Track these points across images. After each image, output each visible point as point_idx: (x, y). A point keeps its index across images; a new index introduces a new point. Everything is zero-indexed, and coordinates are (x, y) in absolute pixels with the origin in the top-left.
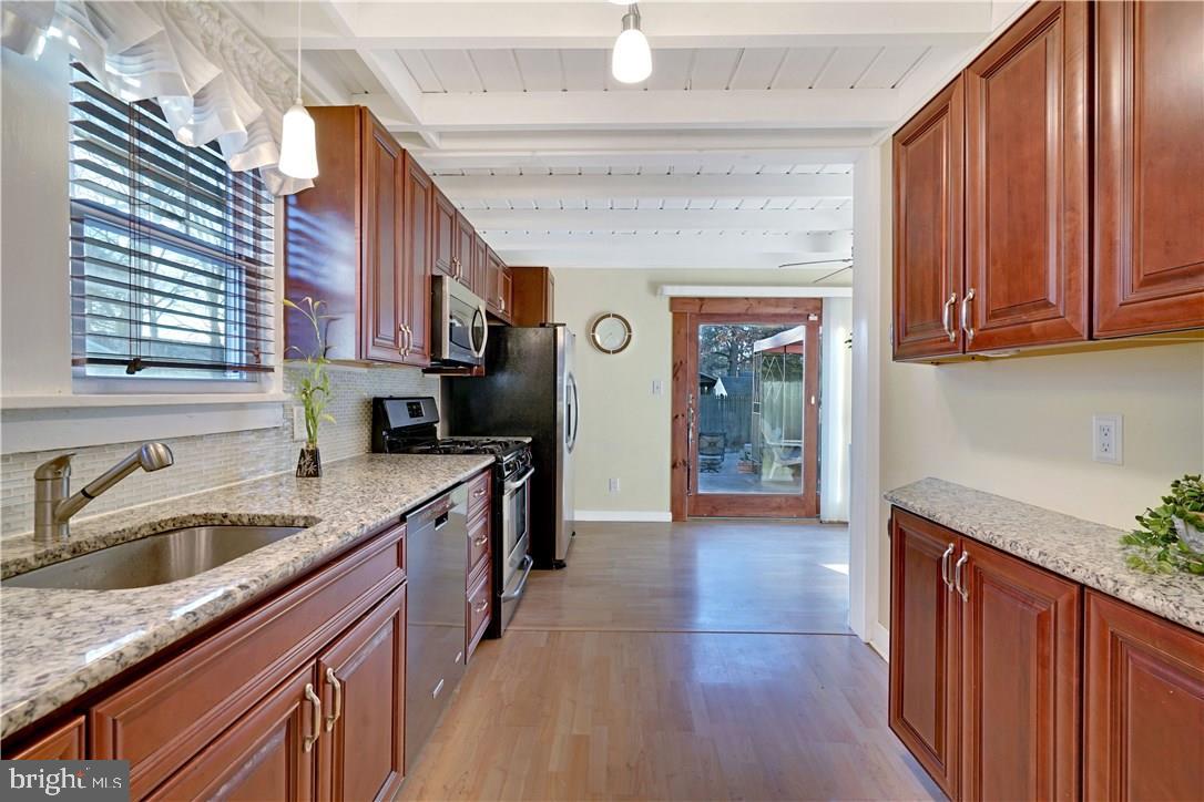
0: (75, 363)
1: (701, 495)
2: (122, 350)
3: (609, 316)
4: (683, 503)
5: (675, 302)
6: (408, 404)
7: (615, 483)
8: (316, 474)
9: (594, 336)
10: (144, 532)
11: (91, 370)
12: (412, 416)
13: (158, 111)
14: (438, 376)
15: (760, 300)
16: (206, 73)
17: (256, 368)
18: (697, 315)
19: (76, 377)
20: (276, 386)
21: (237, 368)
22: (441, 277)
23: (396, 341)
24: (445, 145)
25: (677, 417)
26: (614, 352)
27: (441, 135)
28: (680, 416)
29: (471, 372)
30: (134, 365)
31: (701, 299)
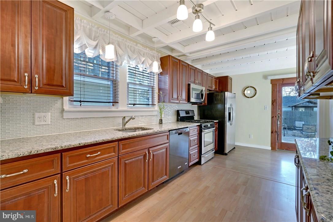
0: (127, 105)
1: (283, 143)
2: (133, 102)
3: (249, 87)
4: (275, 145)
5: (273, 81)
6: (185, 112)
7: (251, 136)
8: (161, 124)
9: (244, 93)
10: (134, 128)
11: (130, 105)
12: (186, 114)
13: (137, 66)
14: (197, 105)
16: (143, 59)
17: (153, 105)
18: (282, 84)
19: (128, 106)
20: (156, 108)
21: (151, 105)
22: (190, 84)
23: (177, 98)
24: (191, 55)
25: (273, 117)
26: (251, 97)
27: (190, 53)
28: (274, 117)
29: (202, 104)
30: (134, 105)
31: (283, 79)
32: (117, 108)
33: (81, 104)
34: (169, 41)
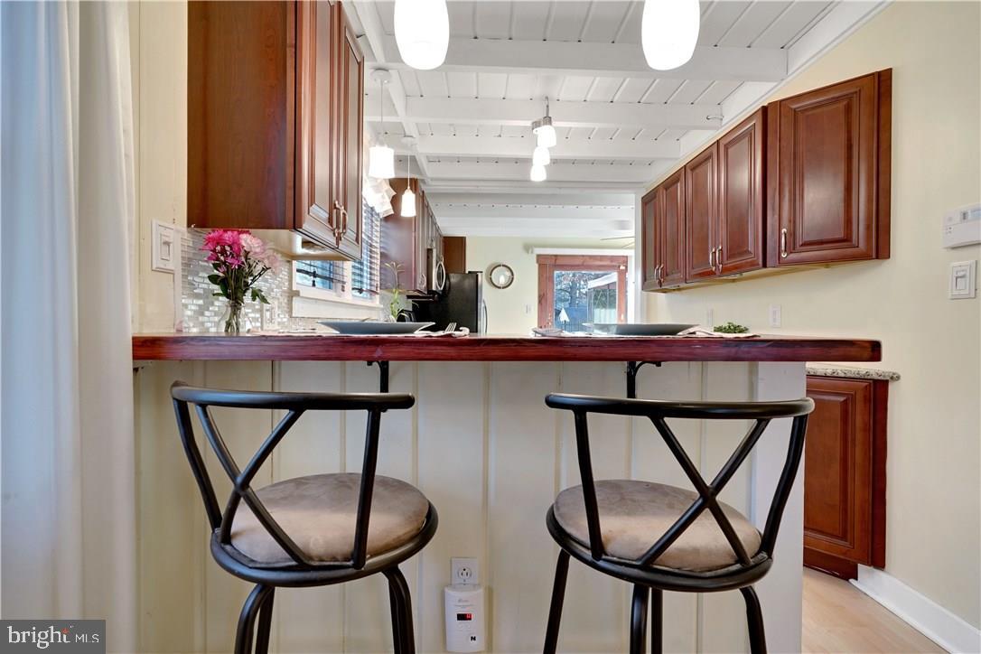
0: (352, 289)
3: (499, 266)
5: (541, 259)
9: (491, 279)
15: (591, 257)
17: (372, 292)
18: (553, 265)
19: (352, 295)
22: (431, 249)
24: (433, 183)
26: (504, 288)
31: (556, 256)
32: (340, 296)
33: (314, 282)
34: (423, 148)
